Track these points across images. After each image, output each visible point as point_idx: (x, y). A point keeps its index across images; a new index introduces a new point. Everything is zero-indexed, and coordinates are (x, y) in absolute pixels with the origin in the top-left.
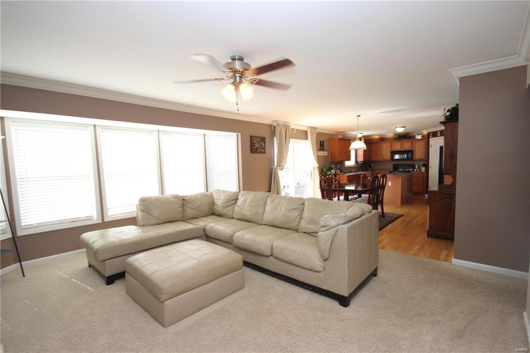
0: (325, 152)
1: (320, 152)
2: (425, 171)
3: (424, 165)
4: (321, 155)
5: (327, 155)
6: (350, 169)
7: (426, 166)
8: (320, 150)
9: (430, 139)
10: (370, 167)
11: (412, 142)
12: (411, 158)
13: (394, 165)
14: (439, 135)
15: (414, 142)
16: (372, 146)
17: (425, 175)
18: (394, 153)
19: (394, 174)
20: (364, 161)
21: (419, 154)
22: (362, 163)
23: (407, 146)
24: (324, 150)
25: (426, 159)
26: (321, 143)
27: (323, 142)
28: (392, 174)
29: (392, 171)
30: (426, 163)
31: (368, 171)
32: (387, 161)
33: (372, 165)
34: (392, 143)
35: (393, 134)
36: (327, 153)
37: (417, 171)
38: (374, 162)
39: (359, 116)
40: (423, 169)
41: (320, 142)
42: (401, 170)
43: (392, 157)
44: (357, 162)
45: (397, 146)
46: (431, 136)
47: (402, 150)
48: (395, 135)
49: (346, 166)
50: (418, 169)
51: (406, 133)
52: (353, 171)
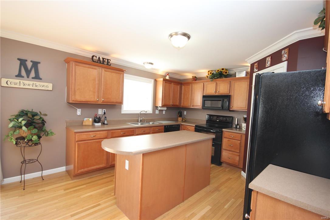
8: (19, 76)
9: (254, 74)
11: (230, 82)
12: (227, 108)
14: (268, 64)
15: (233, 82)
16: (183, 87)
18: (206, 98)
23: (222, 88)
24: (37, 78)
26: (23, 64)
27: (35, 63)
31: (178, 120)
32: (198, 109)
34: (205, 84)
40: (243, 126)
41: (23, 61)
43: (204, 104)
44: (155, 107)
45: (211, 89)
46: (255, 69)
47: (217, 94)
48: (209, 73)
49: (122, 113)
50: (238, 124)
51: (223, 69)
52: (140, 120)
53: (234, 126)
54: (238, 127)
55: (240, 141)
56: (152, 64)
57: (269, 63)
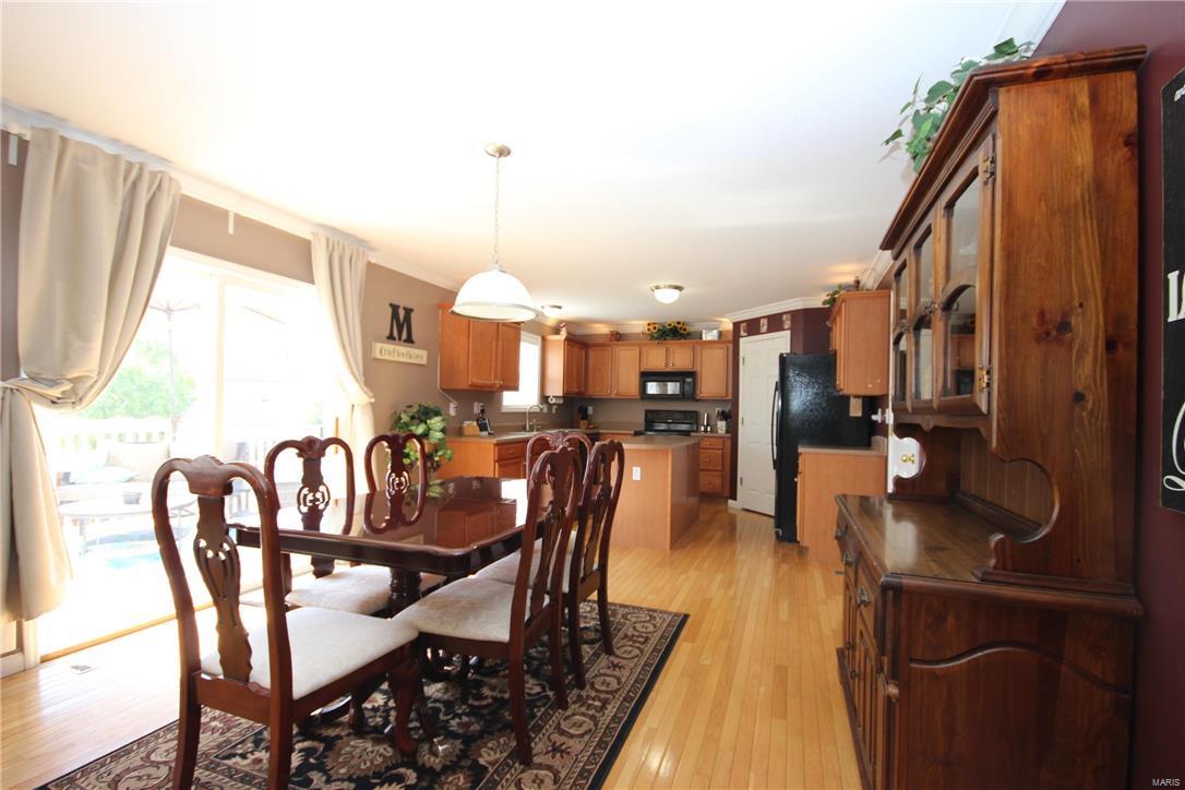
0: (417, 351)
1: (390, 347)
2: (727, 432)
3: (724, 416)
4: (396, 359)
5: (424, 362)
6: (520, 419)
7: (731, 417)
8: (391, 337)
9: (742, 340)
10: (585, 416)
11: (693, 347)
12: (688, 395)
13: (648, 412)
14: (764, 329)
15: (698, 348)
16: (591, 353)
17: (728, 444)
18: (647, 376)
19: (649, 440)
20: (568, 398)
21: (711, 384)
22: (561, 401)
23: (680, 358)
24: (410, 340)
25: (730, 397)
26: (395, 315)
27: (408, 311)
28: (642, 437)
29: (642, 428)
30: (727, 408)
31: (578, 427)
32: (629, 400)
33: (590, 410)
34: (644, 349)
35: (646, 322)
36: (424, 353)
37: (706, 431)
38: (596, 401)
39: (503, 152)
40: (722, 425)
41: (395, 308)
42: (663, 427)
43: (643, 388)
44: (544, 399)
45: (657, 359)
46: (742, 333)
47: (669, 370)
48: (651, 328)
49: (504, 410)
50: (708, 425)
51: (679, 323)
52: (530, 426)
53: (702, 428)
54: (709, 429)
55: (720, 452)
56: (560, 307)
57: (765, 327)
